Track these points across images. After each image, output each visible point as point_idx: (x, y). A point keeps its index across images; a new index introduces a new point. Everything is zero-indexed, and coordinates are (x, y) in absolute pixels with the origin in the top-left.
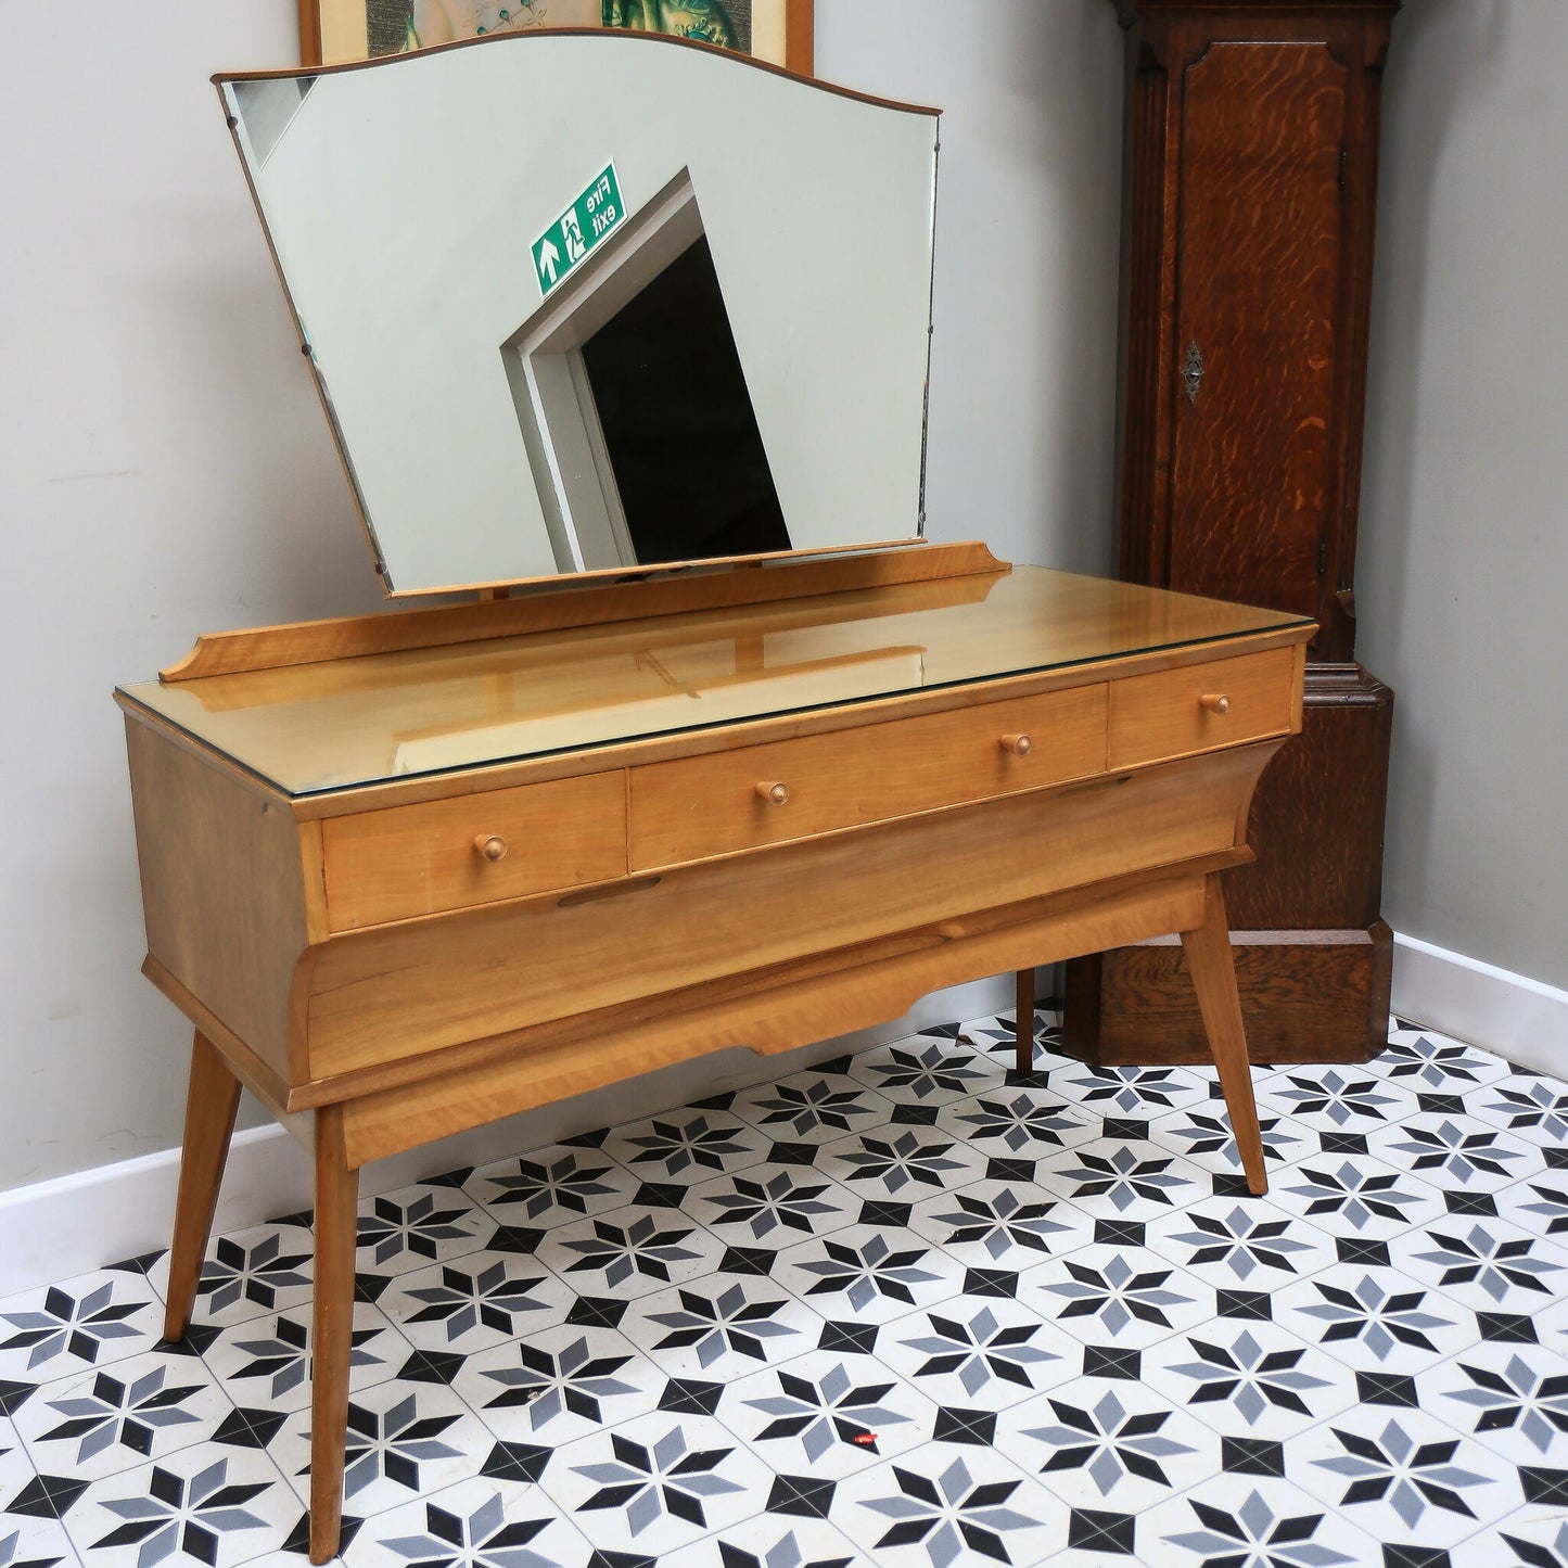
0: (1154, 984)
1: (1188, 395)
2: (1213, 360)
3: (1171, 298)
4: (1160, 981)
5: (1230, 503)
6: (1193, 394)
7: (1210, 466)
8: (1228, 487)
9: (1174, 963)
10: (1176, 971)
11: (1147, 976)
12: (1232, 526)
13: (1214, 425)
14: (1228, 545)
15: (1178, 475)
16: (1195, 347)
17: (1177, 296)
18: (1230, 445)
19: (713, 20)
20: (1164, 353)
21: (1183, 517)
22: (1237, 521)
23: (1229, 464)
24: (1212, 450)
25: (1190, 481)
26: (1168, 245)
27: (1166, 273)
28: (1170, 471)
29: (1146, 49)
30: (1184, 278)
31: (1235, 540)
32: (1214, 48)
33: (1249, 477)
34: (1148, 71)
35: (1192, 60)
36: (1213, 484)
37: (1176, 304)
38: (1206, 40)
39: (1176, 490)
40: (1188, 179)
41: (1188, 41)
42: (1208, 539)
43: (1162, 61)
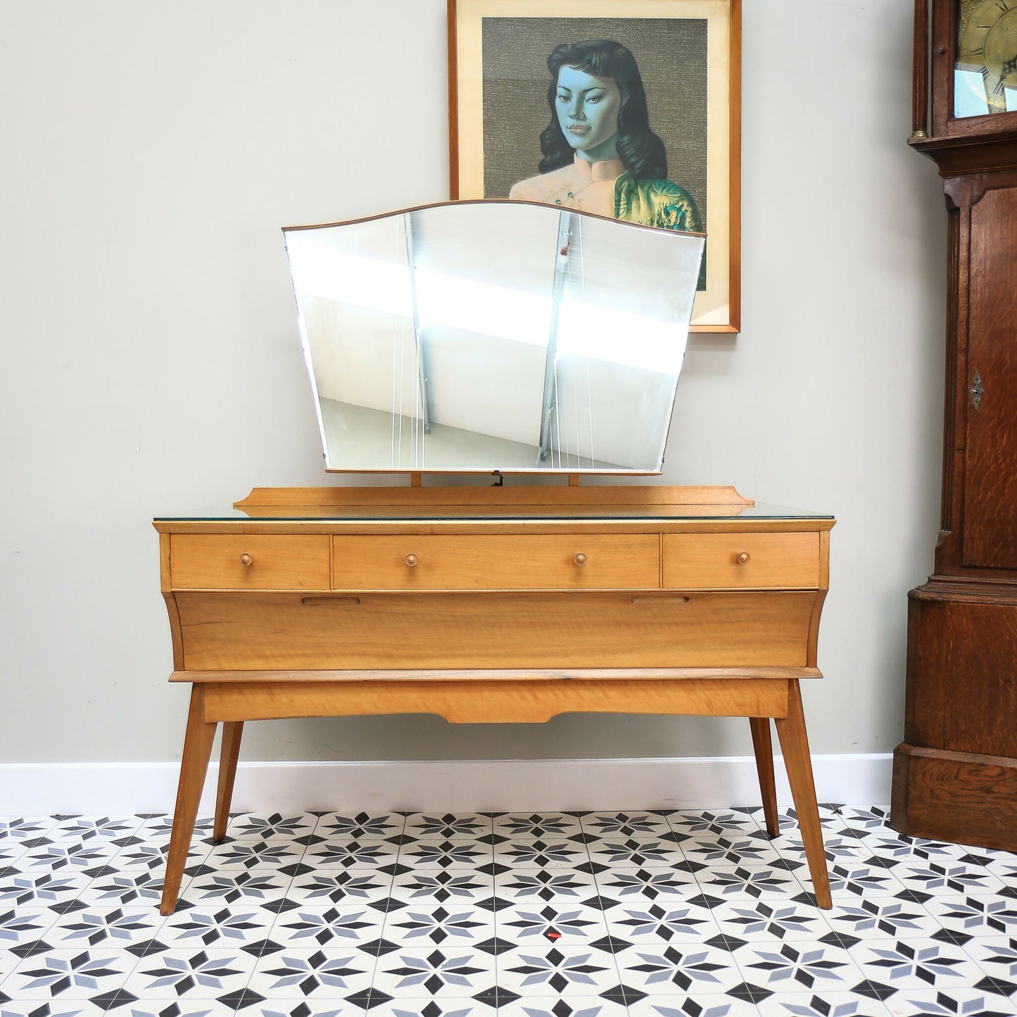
0: (942, 785)
1: (974, 405)
2: (989, 383)
3: (964, 346)
4: (946, 783)
5: (1003, 474)
6: (976, 405)
7: (989, 450)
8: (1001, 463)
9: (955, 772)
10: (956, 778)
11: (938, 779)
12: (1004, 489)
13: (991, 424)
14: (1001, 501)
15: (969, 457)
16: (978, 376)
17: (968, 344)
18: (1002, 437)
19: (682, 200)
20: (960, 380)
21: (972, 481)
22: (1008, 485)
23: (1001, 448)
24: (990, 439)
25: (976, 460)
26: (962, 314)
27: (961, 330)
28: (964, 454)
29: (948, 198)
30: (970, 335)
31: (1007, 497)
32: (988, 193)
33: (1015, 457)
34: (953, 211)
35: (975, 202)
36: (991, 461)
37: (967, 349)
38: (983, 189)
39: (968, 465)
40: (973, 272)
41: (972, 190)
42: (988, 496)
43: (957, 204)
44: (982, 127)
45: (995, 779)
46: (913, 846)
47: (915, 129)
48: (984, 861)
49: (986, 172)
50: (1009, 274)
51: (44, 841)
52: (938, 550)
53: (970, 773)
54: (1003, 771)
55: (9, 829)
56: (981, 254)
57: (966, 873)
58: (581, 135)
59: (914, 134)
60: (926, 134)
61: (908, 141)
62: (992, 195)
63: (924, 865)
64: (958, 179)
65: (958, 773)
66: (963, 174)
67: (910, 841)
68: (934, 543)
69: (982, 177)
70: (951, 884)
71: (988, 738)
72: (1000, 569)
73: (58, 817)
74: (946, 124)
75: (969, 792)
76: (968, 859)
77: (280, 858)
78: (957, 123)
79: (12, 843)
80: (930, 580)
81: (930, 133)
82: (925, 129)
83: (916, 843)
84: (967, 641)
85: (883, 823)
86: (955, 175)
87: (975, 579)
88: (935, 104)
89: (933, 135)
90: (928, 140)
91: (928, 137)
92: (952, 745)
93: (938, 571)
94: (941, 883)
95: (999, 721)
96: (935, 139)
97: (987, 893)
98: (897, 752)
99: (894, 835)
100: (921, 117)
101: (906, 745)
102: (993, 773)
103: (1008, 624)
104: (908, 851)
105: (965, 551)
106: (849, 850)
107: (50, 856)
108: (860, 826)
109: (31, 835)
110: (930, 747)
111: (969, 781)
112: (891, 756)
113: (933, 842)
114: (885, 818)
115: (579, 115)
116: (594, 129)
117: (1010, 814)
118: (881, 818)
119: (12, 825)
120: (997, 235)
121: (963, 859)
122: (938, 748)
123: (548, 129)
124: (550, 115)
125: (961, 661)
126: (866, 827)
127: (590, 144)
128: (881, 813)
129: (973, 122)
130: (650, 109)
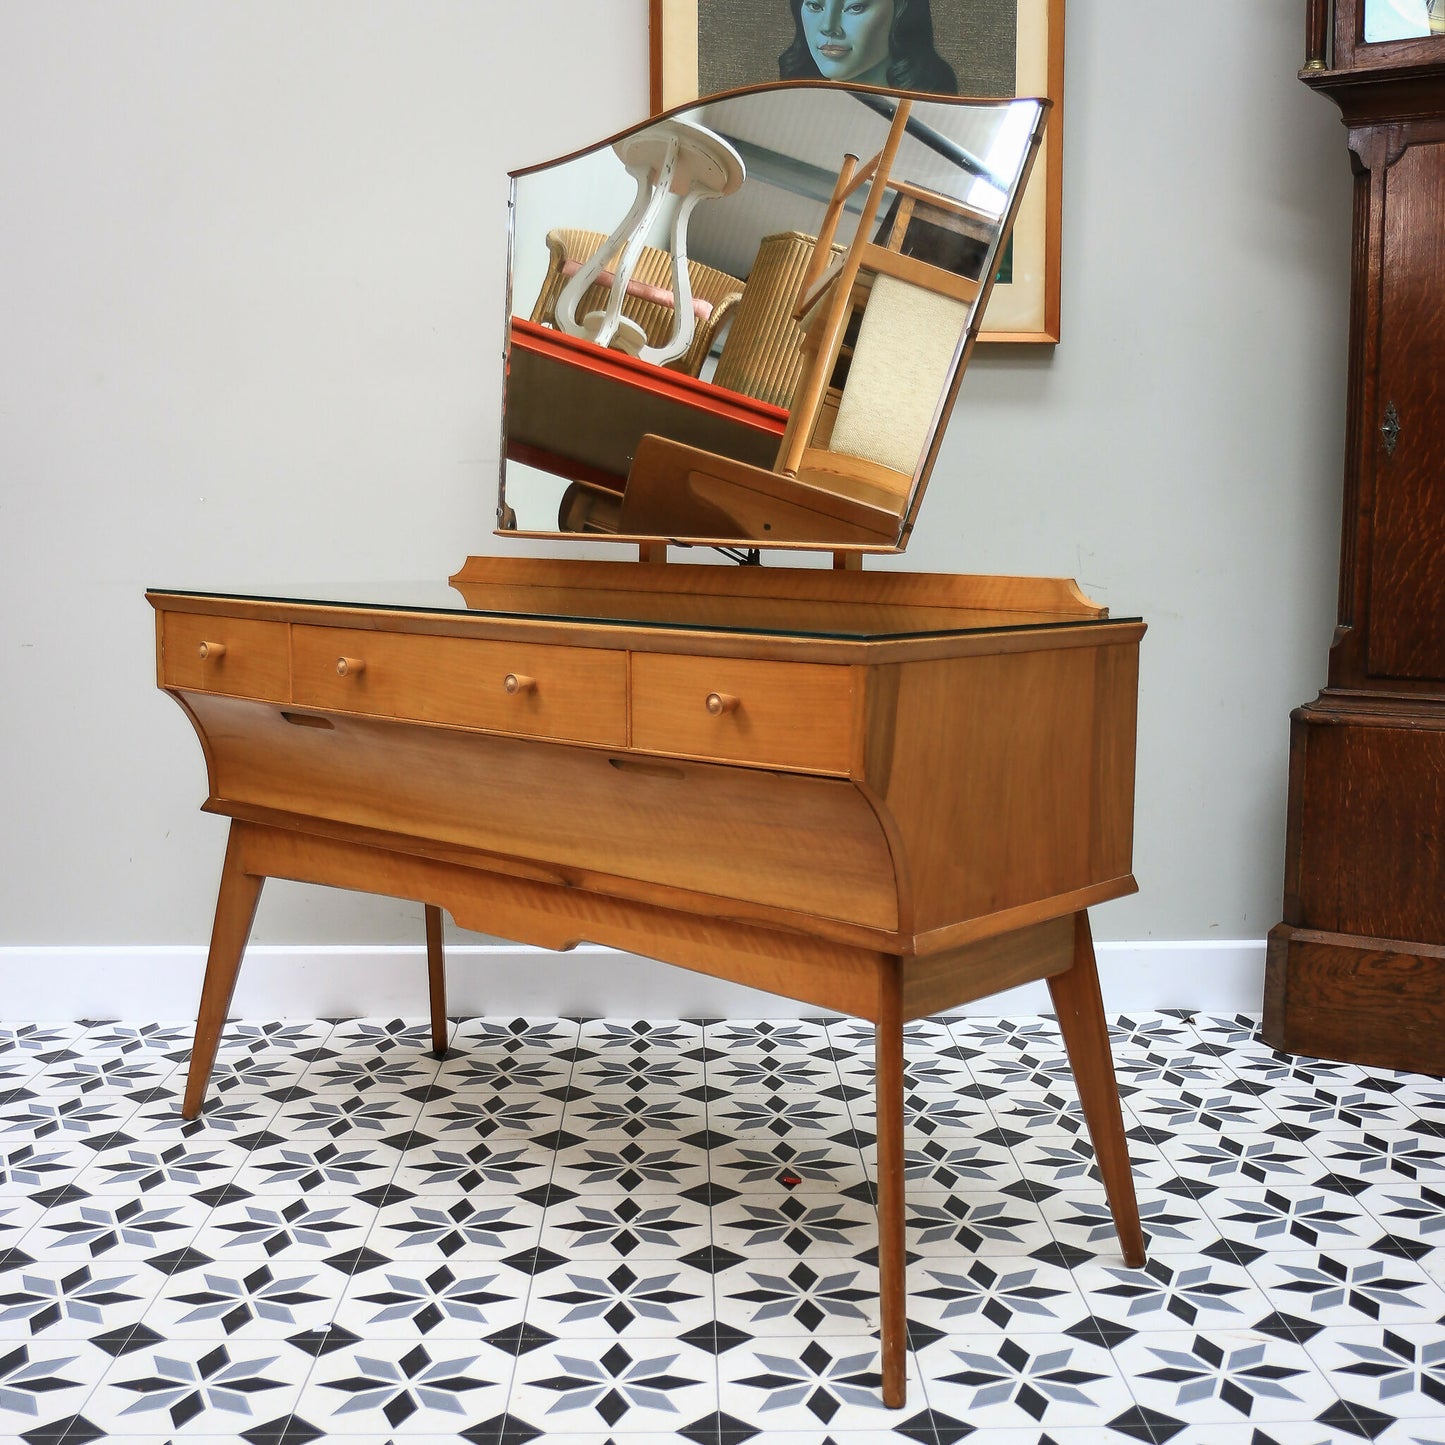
0: (1335, 982)
1: (1386, 449)
2: (1408, 418)
3: (1373, 365)
4: (1340, 979)
5: (1426, 545)
6: (1389, 448)
7: (1406, 512)
8: (1423, 531)
9: (1353, 964)
10: (1354, 972)
11: (1328, 974)
12: (1427, 567)
13: (1410, 476)
14: (1422, 584)
15: (1377, 521)
16: (1392, 407)
17: (1378, 362)
18: (1424, 494)
20: (1367, 413)
21: (1382, 556)
22: (1431, 562)
23: (1423, 510)
24: (1408, 498)
25: (1387, 526)
26: (1371, 319)
27: (1369, 343)
28: (1371, 519)
29: (1354, 155)
30: (1383, 347)
31: (1430, 579)
32: (1410, 150)
33: (1442, 522)
34: (1361, 174)
35: (1391, 163)
36: (1409, 529)
37: (1376, 372)
38: (1404, 142)
39: (1377, 533)
40: (1388, 261)
41: (1388, 145)
42: (1405, 578)
43: (1366, 164)
44: (1404, 57)
45: (1408, 973)
46: (1293, 1067)
47: (1309, 58)
48: (1391, 1087)
49: (1408, 120)
50: (1437, 265)
51: (67, 1055)
52: (1335, 654)
53: (1374, 965)
54: (1420, 961)
55: (16, 1039)
56: (1399, 235)
57: (1366, 1102)
58: (836, 59)
59: (1307, 65)
60: (1324, 65)
61: (1299, 74)
62: (1415, 153)
63: (1307, 1091)
64: (1368, 130)
65: (1357, 964)
66: (1376, 122)
67: (1289, 1061)
68: (1329, 642)
69: (1402, 127)
70: (1344, 1116)
71: (1400, 916)
72: (1419, 679)
73: (85, 1023)
74: (1353, 51)
75: (1371, 992)
76: (1369, 1083)
77: (404, 1078)
78: (1368, 49)
79: (21, 1058)
80: (1322, 695)
81: (1330, 66)
82: (1323, 58)
83: (1296, 1063)
84: (1372, 780)
85: (1252, 1036)
86: (1365, 124)
87: (1385, 694)
88: (1339, 22)
89: (1334, 68)
90: (1327, 74)
91: (1327, 69)
92: (1350, 926)
93: (1333, 682)
94: (1330, 1115)
95: (1415, 892)
96: (1337, 72)
97: (1393, 1128)
98: (1273, 936)
99: (1267, 1052)
100: (1318, 41)
101: (1286, 927)
102: (1407, 965)
103: (1429, 756)
104: (1285, 1073)
105: (1371, 655)
106: (1204, 1071)
107: (77, 1075)
108: (1220, 1040)
109: (49, 1047)
110: (1318, 929)
111: (1373, 976)
112: (1263, 943)
113: (1321, 1061)
114: (1255, 1030)
115: (835, 30)
116: (856, 51)
117: (1429, 1022)
118: (1249, 1030)
119: (20, 1033)
120: (1422, 210)
121: (1361, 1084)
122: (1329, 931)
123: (791, 49)
124: (794, 30)
125: (1364, 808)
126: (1228, 1042)
127: (849, 72)
128: (1249, 1023)
129: (1391, 49)
130: (936, 23)
